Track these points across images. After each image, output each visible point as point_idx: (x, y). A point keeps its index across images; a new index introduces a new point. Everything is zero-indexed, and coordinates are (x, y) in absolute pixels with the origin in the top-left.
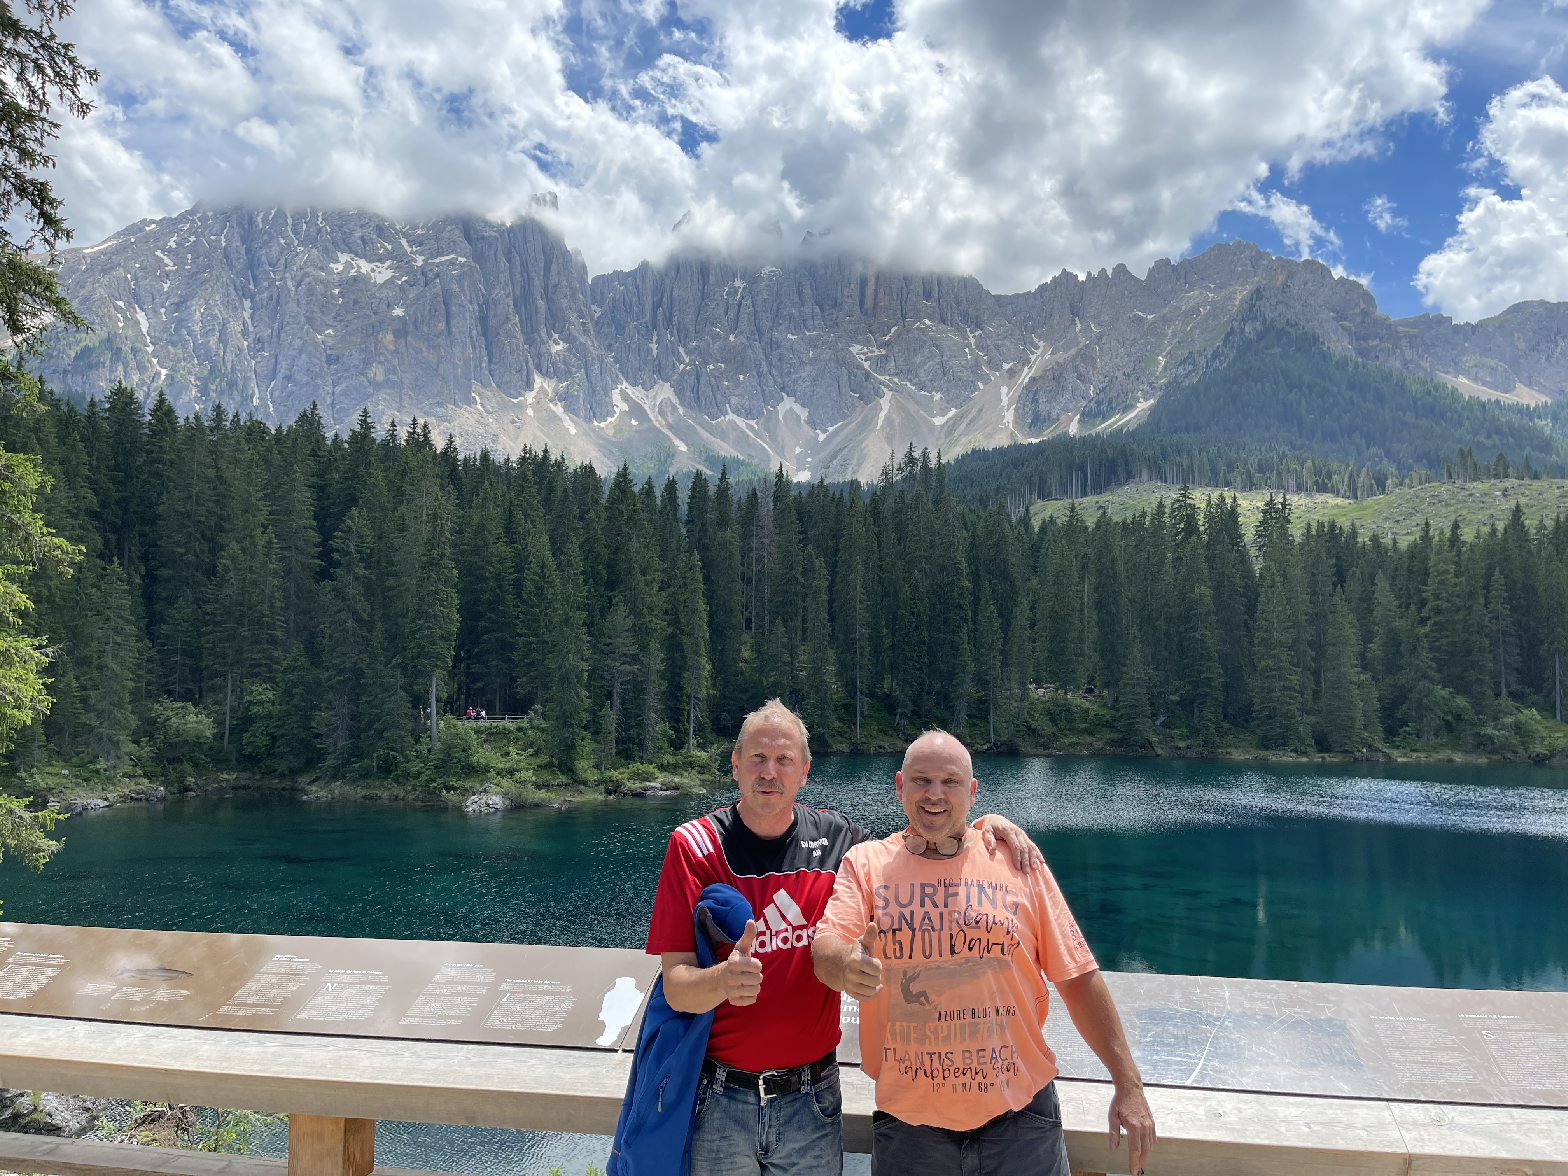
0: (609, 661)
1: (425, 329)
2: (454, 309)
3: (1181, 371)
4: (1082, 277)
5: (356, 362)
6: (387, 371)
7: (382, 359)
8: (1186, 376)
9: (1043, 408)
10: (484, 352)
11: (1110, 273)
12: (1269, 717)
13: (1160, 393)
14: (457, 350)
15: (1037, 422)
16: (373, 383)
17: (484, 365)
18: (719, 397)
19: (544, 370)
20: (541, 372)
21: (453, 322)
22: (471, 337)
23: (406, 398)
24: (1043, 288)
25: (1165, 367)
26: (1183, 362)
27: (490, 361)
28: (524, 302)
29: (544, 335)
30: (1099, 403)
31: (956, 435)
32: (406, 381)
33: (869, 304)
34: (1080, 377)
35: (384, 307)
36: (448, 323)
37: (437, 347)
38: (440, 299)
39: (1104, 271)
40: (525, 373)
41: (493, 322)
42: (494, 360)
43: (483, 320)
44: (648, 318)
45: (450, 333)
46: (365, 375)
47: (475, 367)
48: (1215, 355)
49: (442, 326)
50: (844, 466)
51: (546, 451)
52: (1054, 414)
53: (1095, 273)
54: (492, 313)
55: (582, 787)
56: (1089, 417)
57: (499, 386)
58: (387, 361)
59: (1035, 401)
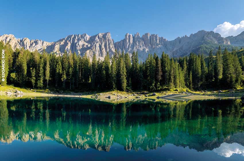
1: (93, 50)
2: (96, 47)
3: (194, 49)
4: (181, 38)
7: (87, 54)
10: (100, 53)
11: (184, 36)
14: (97, 52)
24: (175, 40)
25: (192, 48)
28: (105, 46)
29: (108, 50)
30: (182, 54)
33: (151, 43)
34: (180, 51)
35: (88, 47)
36: (96, 49)
37: (94, 52)
39: (183, 36)
40: (105, 55)
43: (100, 49)
44: (122, 47)
47: (99, 55)
53: (182, 37)
57: (102, 57)
59: (173, 55)
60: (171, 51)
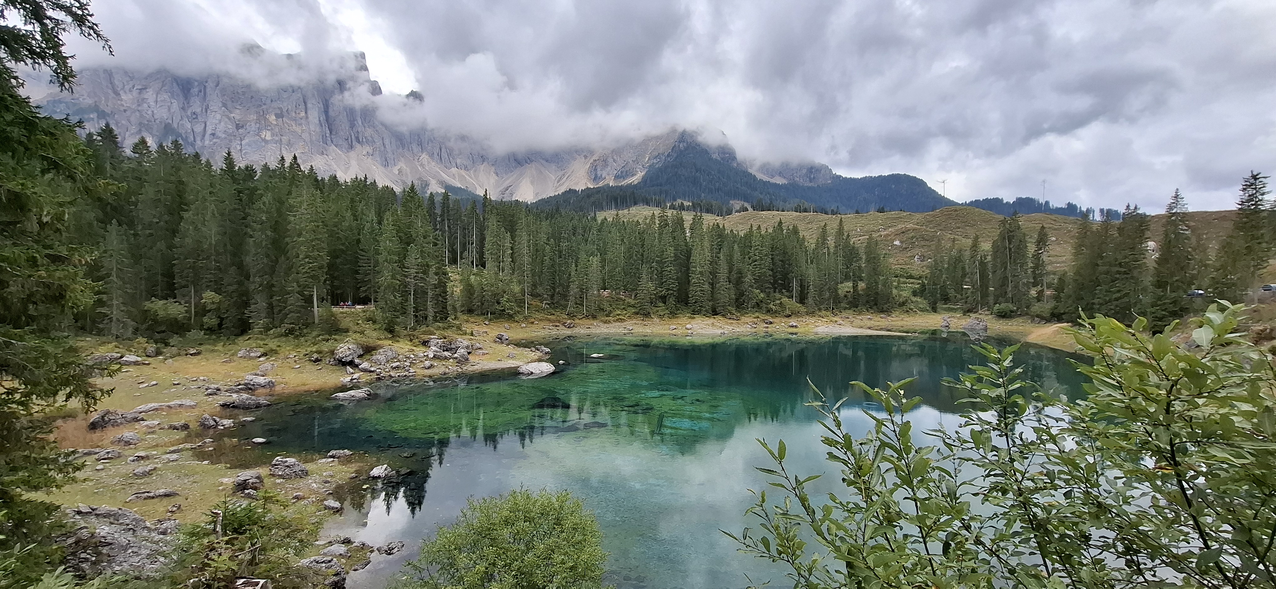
0: (408, 280)
1: (294, 114)
2: (309, 105)
3: (655, 161)
5: (253, 129)
6: (273, 135)
7: (269, 128)
8: (657, 163)
9: (599, 173)
10: (327, 129)
12: (695, 302)
13: (646, 170)
14: (312, 127)
15: (596, 179)
16: (264, 140)
17: (328, 135)
18: (451, 159)
19: (361, 140)
20: (359, 142)
21: (309, 112)
22: (320, 121)
23: (283, 149)
25: (649, 159)
26: (655, 158)
27: (331, 133)
29: (360, 123)
30: (622, 172)
31: (561, 182)
32: (283, 140)
34: (614, 161)
35: (269, 101)
36: (306, 113)
37: (300, 124)
38: (302, 99)
40: (350, 140)
41: (331, 113)
42: (334, 133)
43: (326, 112)
45: (307, 118)
46: (258, 135)
47: (323, 136)
48: (668, 156)
49: (303, 114)
50: (512, 194)
51: (366, 178)
52: (603, 176)
54: (330, 110)
55: (398, 339)
56: (617, 177)
57: (336, 146)
58: (272, 129)
59: (596, 170)
60: (586, 157)
